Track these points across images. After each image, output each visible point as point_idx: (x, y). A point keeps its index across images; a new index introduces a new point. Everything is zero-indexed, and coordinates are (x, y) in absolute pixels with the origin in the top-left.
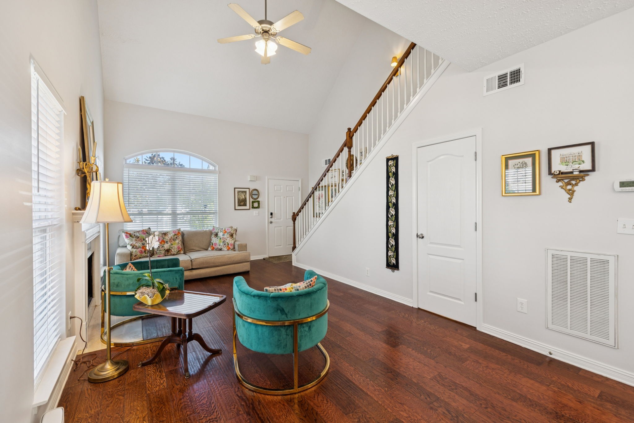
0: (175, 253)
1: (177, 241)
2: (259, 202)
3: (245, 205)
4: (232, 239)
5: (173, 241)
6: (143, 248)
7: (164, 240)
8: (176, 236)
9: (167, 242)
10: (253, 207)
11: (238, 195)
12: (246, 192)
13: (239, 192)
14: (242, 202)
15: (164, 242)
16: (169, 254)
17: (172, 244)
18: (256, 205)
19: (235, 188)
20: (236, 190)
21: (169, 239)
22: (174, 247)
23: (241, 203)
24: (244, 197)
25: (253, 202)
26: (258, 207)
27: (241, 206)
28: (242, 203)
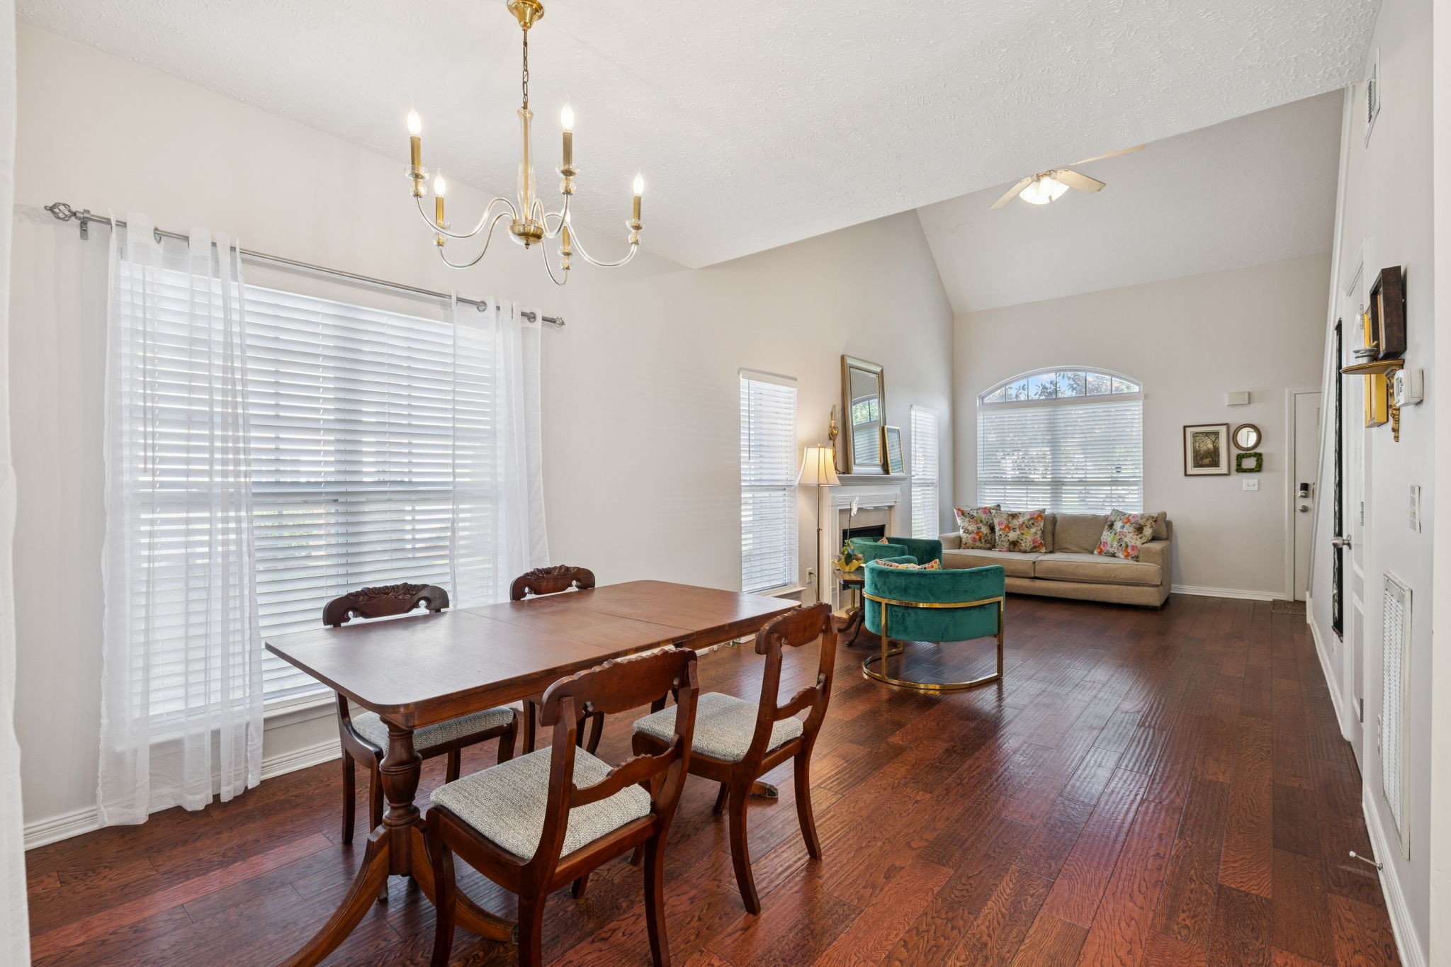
0: (1028, 550)
1: (1033, 530)
2: (1259, 457)
3: (1216, 464)
4: (1138, 537)
5: (1025, 529)
6: (977, 533)
7: (1010, 525)
8: (1032, 521)
9: (1014, 528)
10: (1240, 469)
11: (1195, 442)
12: (1217, 434)
13: (1195, 435)
14: (1206, 459)
15: (1009, 528)
16: (1017, 549)
17: (1023, 534)
18: (1250, 463)
19: (1185, 427)
20: (1188, 430)
21: (1018, 524)
22: (1026, 539)
23: (1202, 459)
24: (1210, 446)
25: (1240, 458)
26: (1259, 468)
27: (1202, 466)
28: (1206, 461)
